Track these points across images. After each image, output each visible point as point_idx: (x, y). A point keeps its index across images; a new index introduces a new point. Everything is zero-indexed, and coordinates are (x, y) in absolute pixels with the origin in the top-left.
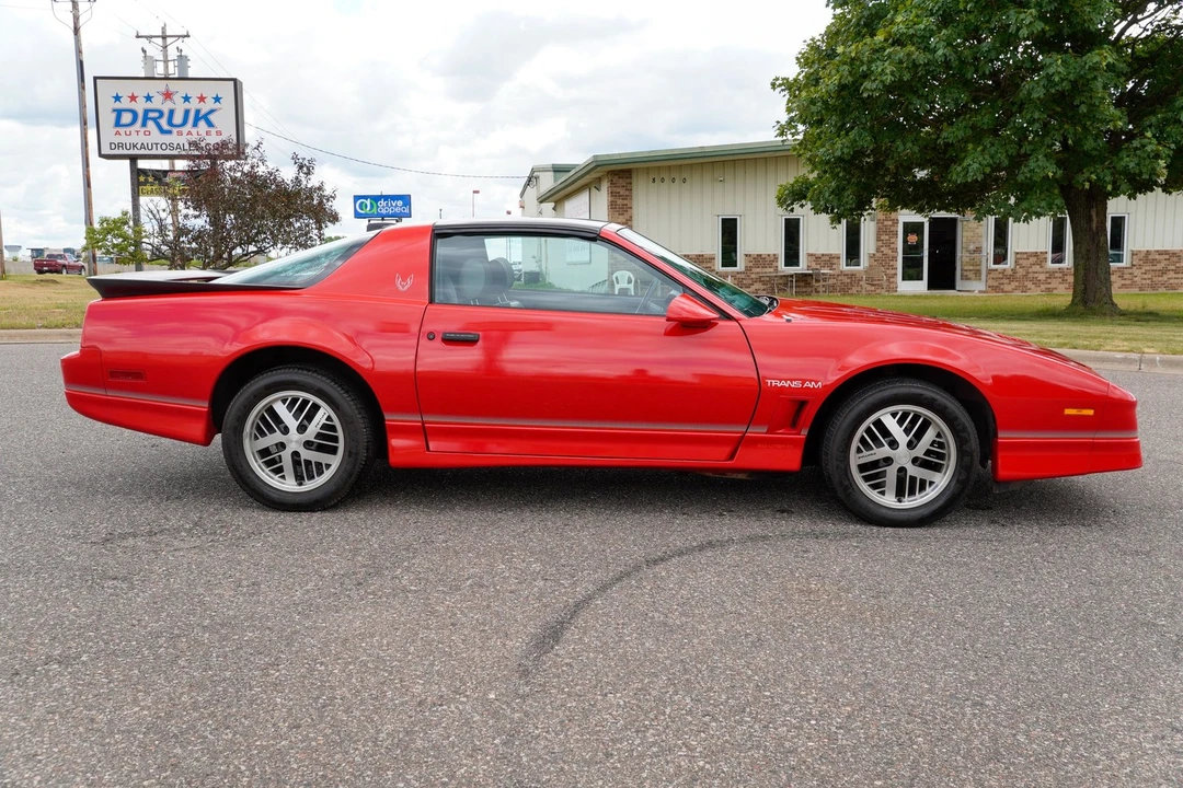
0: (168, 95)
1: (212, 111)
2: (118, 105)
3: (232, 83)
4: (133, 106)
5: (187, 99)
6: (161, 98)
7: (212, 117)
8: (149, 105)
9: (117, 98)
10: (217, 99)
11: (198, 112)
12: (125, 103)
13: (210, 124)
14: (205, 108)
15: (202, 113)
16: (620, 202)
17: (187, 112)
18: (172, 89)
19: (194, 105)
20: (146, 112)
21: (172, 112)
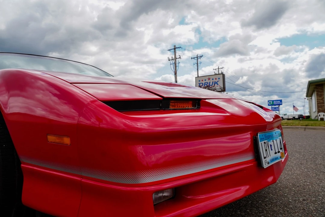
0: (209, 79)
1: (218, 81)
2: (200, 82)
3: (222, 75)
4: (202, 82)
5: (213, 79)
6: (208, 80)
7: (218, 83)
8: (206, 82)
9: (199, 81)
10: (219, 79)
11: (215, 82)
12: (201, 82)
13: (217, 84)
14: (216, 81)
15: (216, 82)
16: (319, 93)
17: (213, 82)
18: (210, 78)
19: (214, 80)
20: (205, 83)
21: (210, 82)
